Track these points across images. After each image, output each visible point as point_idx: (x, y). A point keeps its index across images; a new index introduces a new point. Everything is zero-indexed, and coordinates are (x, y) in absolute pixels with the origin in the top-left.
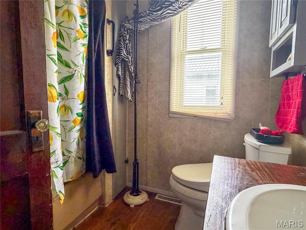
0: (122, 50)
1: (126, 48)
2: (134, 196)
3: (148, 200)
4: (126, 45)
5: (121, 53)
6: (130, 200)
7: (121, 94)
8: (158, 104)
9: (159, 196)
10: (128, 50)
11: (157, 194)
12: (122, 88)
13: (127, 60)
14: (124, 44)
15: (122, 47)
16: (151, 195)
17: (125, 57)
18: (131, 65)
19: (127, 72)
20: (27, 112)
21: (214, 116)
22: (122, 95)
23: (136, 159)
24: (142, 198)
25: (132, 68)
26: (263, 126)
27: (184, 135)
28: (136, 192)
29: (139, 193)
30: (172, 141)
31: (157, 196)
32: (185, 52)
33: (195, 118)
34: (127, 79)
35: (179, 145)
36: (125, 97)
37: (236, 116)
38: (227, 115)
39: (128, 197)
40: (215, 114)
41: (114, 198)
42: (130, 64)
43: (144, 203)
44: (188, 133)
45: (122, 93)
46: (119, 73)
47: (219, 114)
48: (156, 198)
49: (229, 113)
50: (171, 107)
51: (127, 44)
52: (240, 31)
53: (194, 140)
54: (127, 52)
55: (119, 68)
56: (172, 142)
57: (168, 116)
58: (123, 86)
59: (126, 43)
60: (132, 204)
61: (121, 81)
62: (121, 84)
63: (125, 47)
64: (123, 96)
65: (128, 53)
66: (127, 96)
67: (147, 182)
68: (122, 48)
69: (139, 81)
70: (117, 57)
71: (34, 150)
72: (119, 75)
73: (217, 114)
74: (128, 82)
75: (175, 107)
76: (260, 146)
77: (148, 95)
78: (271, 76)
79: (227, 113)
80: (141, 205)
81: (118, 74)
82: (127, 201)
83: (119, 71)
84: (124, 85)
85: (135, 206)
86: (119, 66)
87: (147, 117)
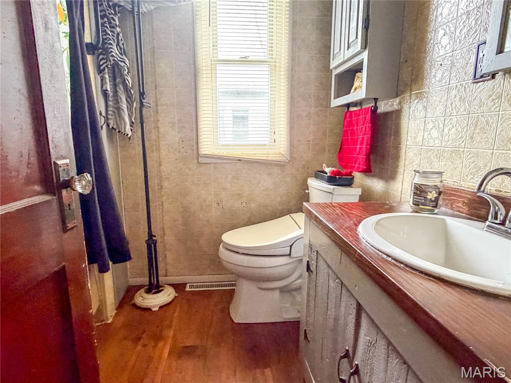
0: (111, 44)
1: (116, 41)
2: (153, 294)
3: (177, 295)
4: (115, 35)
5: (112, 52)
6: (149, 301)
7: (111, 127)
8: (178, 143)
9: (190, 286)
10: (122, 47)
11: (186, 284)
12: (112, 115)
13: (123, 64)
14: (113, 34)
15: (110, 40)
16: (179, 287)
17: (119, 59)
18: (128, 73)
19: (121, 86)
20: (54, 162)
21: (265, 158)
22: (113, 128)
23: (151, 235)
24: (168, 294)
25: (129, 79)
26: (329, 167)
27: (225, 189)
28: (154, 288)
29: (161, 289)
30: (204, 201)
31: (188, 285)
32: (217, 61)
33: (238, 162)
34: (121, 98)
35: (216, 205)
36: (119, 132)
37: (291, 157)
38: (280, 155)
39: (145, 298)
40: (266, 155)
41: (117, 306)
42: (126, 73)
43: (173, 301)
44: (228, 186)
45: (114, 124)
46: (106, 88)
47: (270, 155)
48: (188, 289)
49: (283, 153)
50: (200, 146)
51: (118, 34)
52: (293, 39)
53: (238, 195)
54: (119, 50)
55: (105, 78)
56: (206, 201)
57: (196, 161)
58: (114, 112)
59: (116, 33)
60: (154, 306)
61: (110, 103)
62: (109, 109)
63: (115, 38)
64: (115, 130)
65: (123, 52)
66: (125, 130)
67: (166, 270)
68: (111, 42)
69: (149, 105)
70: (101, 57)
71: (69, 227)
72: (107, 90)
73: (269, 155)
74: (124, 106)
75: (207, 147)
76: (334, 188)
77: (158, 127)
78: (331, 106)
79: (280, 153)
80: (170, 303)
81: (104, 88)
82: (144, 304)
83: (106, 83)
84: (116, 111)
85: (161, 307)
86: (105, 73)
87: (160, 165)
